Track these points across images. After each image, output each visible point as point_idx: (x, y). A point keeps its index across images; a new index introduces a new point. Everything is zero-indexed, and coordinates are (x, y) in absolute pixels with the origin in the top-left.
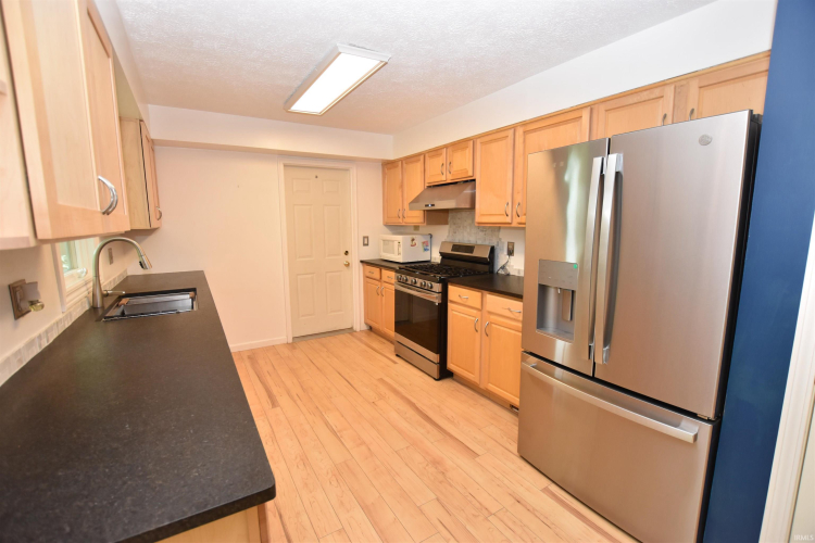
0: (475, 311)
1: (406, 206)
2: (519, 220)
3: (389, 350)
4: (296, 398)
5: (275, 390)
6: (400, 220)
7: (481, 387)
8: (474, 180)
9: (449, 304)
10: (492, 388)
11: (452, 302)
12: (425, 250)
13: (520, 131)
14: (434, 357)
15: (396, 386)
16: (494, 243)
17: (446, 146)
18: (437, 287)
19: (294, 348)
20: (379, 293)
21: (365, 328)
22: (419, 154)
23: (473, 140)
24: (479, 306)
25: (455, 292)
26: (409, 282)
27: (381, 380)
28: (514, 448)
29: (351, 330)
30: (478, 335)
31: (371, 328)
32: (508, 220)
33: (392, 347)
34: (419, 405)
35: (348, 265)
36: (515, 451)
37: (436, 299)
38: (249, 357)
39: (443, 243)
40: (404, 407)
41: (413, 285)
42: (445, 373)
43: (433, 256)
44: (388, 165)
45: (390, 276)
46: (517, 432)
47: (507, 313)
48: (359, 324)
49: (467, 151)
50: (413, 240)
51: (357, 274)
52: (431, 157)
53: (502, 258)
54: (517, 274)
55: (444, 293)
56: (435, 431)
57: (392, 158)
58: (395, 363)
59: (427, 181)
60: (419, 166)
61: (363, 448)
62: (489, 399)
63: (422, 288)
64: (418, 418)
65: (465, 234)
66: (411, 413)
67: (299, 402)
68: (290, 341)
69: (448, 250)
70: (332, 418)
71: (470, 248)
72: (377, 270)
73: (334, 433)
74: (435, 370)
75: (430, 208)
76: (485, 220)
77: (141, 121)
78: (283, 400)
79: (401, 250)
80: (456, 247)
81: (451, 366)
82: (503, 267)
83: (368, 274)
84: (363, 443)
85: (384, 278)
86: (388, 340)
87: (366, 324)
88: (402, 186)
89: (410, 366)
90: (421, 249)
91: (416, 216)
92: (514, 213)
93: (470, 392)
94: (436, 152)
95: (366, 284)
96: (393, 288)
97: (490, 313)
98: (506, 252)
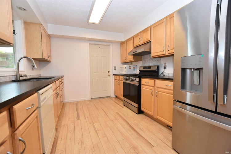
0: (152, 87)
1: (128, 54)
2: (169, 52)
3: (121, 103)
4: (86, 117)
5: (80, 114)
6: (126, 60)
7: (155, 117)
8: (151, 41)
9: (142, 86)
10: (159, 118)
11: (143, 85)
12: (134, 70)
13: (168, 18)
14: (136, 105)
15: (122, 115)
16: (159, 64)
17: (141, 32)
18: (137, 79)
19: (91, 101)
20: (119, 84)
21: (114, 96)
22: (132, 37)
23: (150, 27)
24: (153, 86)
25: (144, 81)
26: (128, 79)
27: (117, 113)
28: (170, 144)
29: (110, 97)
30: (153, 97)
31: (116, 97)
32: (164, 53)
33: (122, 102)
34: (130, 123)
35: (109, 76)
36: (171, 146)
37: (137, 84)
38: (76, 104)
39: (140, 67)
40: (124, 123)
41: (129, 80)
42: (140, 112)
43: (137, 72)
44: (122, 43)
45: (122, 78)
46: (171, 138)
47: (165, 87)
48: (113, 95)
49: (148, 32)
50: (130, 67)
51: (112, 78)
52: (135, 37)
53: (161, 70)
54: (168, 75)
55: (140, 82)
56: (135, 134)
57: (123, 41)
58: (123, 107)
59: (134, 46)
60: (132, 41)
61: (106, 138)
62: (158, 122)
63: (132, 80)
64: (129, 128)
65: (148, 63)
66: (126, 126)
67: (87, 119)
68: (90, 99)
69: (142, 69)
70: (96, 126)
71: (150, 67)
72: (118, 77)
73: (96, 131)
74: (136, 110)
75: (135, 53)
76: (155, 55)
77: (41, 24)
78: (82, 118)
79: (126, 70)
80: (145, 67)
81: (143, 109)
82: (162, 73)
83: (116, 78)
84: (106, 136)
85: (120, 79)
86: (122, 100)
87: (115, 95)
88: (126, 49)
89: (128, 109)
90: (133, 70)
91: (131, 58)
92: (167, 50)
93: (150, 119)
94: (137, 35)
95: (115, 81)
96: (123, 82)
97: (158, 87)
98: (163, 68)
